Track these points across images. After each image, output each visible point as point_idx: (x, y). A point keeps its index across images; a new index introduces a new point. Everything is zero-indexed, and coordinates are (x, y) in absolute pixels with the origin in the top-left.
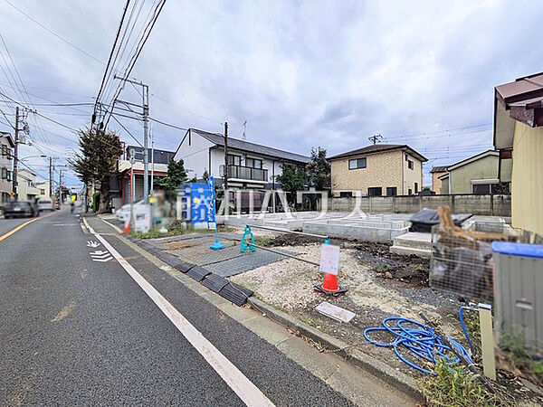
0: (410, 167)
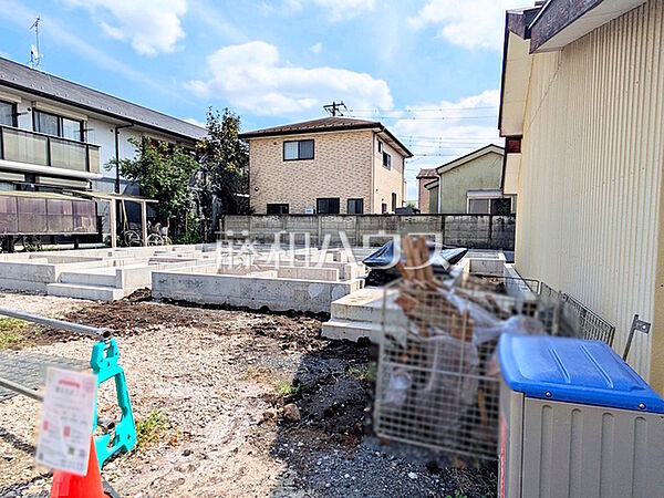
0: (385, 164)
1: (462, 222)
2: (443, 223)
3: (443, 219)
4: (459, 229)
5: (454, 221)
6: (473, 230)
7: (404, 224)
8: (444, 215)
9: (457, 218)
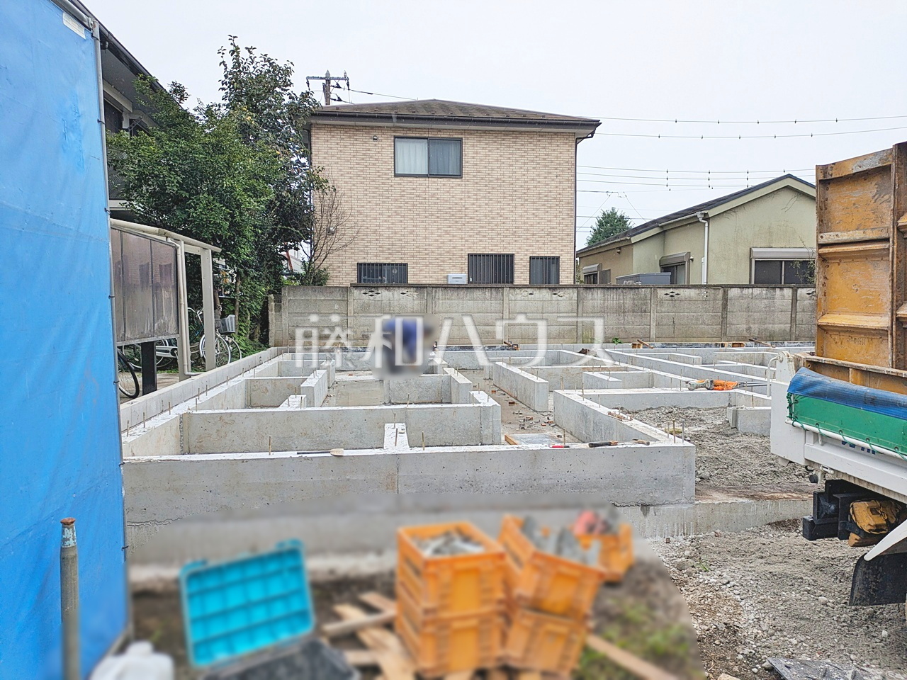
1: (753, 297)
2: (725, 299)
3: (725, 293)
4: (748, 309)
5: (742, 297)
6: (770, 310)
7: (662, 301)
8: (726, 287)
9: (746, 291)
